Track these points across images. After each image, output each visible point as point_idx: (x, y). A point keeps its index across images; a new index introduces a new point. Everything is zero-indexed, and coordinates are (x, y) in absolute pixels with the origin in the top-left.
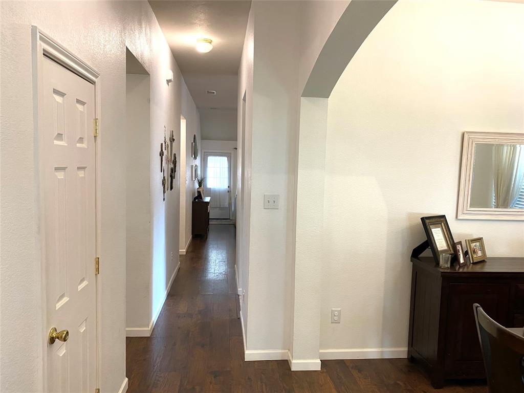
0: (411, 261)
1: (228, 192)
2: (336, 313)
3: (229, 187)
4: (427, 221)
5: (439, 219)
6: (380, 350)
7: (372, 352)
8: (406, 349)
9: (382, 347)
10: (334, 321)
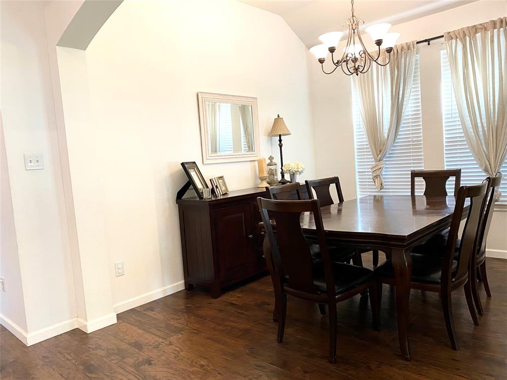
0: (177, 203)
2: (119, 266)
4: (187, 166)
5: (192, 165)
6: (163, 289)
9: (164, 286)
10: (118, 275)
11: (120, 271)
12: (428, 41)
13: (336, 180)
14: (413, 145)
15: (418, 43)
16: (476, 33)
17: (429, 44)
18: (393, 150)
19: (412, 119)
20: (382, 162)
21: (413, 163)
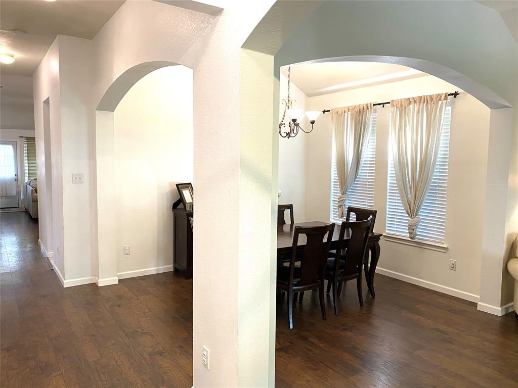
0: (173, 211)
1: (16, 180)
2: (127, 248)
3: (16, 175)
4: (180, 186)
5: (187, 185)
6: (156, 268)
7: (152, 270)
8: (173, 265)
9: (158, 266)
10: (126, 254)
11: (127, 252)
12: (383, 104)
13: (290, 207)
14: (369, 185)
15: (374, 105)
16: (410, 104)
17: (383, 107)
18: (353, 187)
19: (370, 164)
20: (345, 195)
21: (368, 200)
